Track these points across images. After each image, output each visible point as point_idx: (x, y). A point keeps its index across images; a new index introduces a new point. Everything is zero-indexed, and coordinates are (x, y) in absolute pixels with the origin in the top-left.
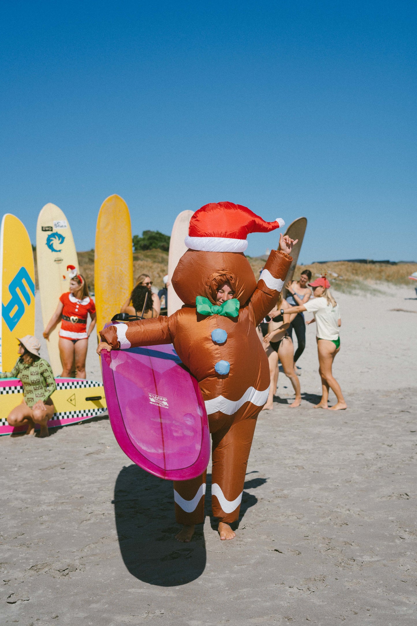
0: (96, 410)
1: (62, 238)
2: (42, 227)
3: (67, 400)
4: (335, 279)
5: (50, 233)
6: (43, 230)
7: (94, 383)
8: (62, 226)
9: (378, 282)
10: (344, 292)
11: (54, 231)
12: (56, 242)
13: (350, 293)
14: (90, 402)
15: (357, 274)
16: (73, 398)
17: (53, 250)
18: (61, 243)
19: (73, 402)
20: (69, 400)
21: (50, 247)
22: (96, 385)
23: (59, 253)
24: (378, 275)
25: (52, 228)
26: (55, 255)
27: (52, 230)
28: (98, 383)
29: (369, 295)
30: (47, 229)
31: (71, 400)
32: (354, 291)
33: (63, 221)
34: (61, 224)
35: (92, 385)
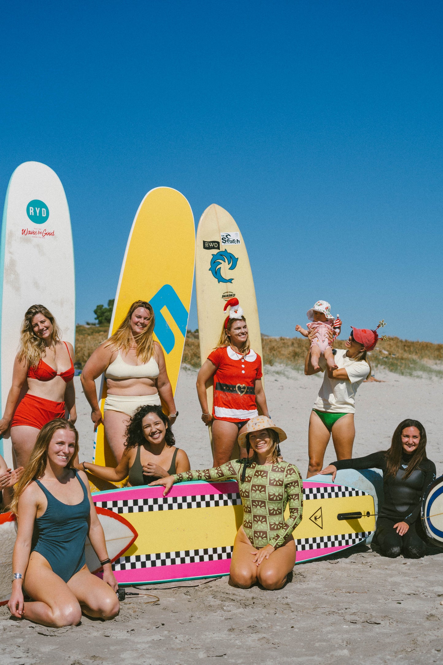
0: (354, 537)
1: (233, 261)
2: (204, 242)
3: (310, 519)
4: (387, 357)
5: (215, 251)
6: (205, 248)
7: (350, 489)
8: (233, 241)
9: (438, 362)
10: (402, 374)
11: (222, 248)
12: (224, 267)
13: (411, 375)
14: (344, 522)
15: (410, 352)
16: (318, 514)
17: (221, 280)
18: (232, 268)
19: (319, 522)
20: (313, 519)
21: (216, 273)
22: (354, 493)
23: (229, 284)
24: (437, 353)
25: (218, 243)
26: (223, 288)
27: (218, 248)
28: (356, 490)
29: (435, 378)
30: (211, 245)
31: (316, 518)
32: (415, 373)
33: (235, 233)
34: (231, 238)
35: (347, 493)
